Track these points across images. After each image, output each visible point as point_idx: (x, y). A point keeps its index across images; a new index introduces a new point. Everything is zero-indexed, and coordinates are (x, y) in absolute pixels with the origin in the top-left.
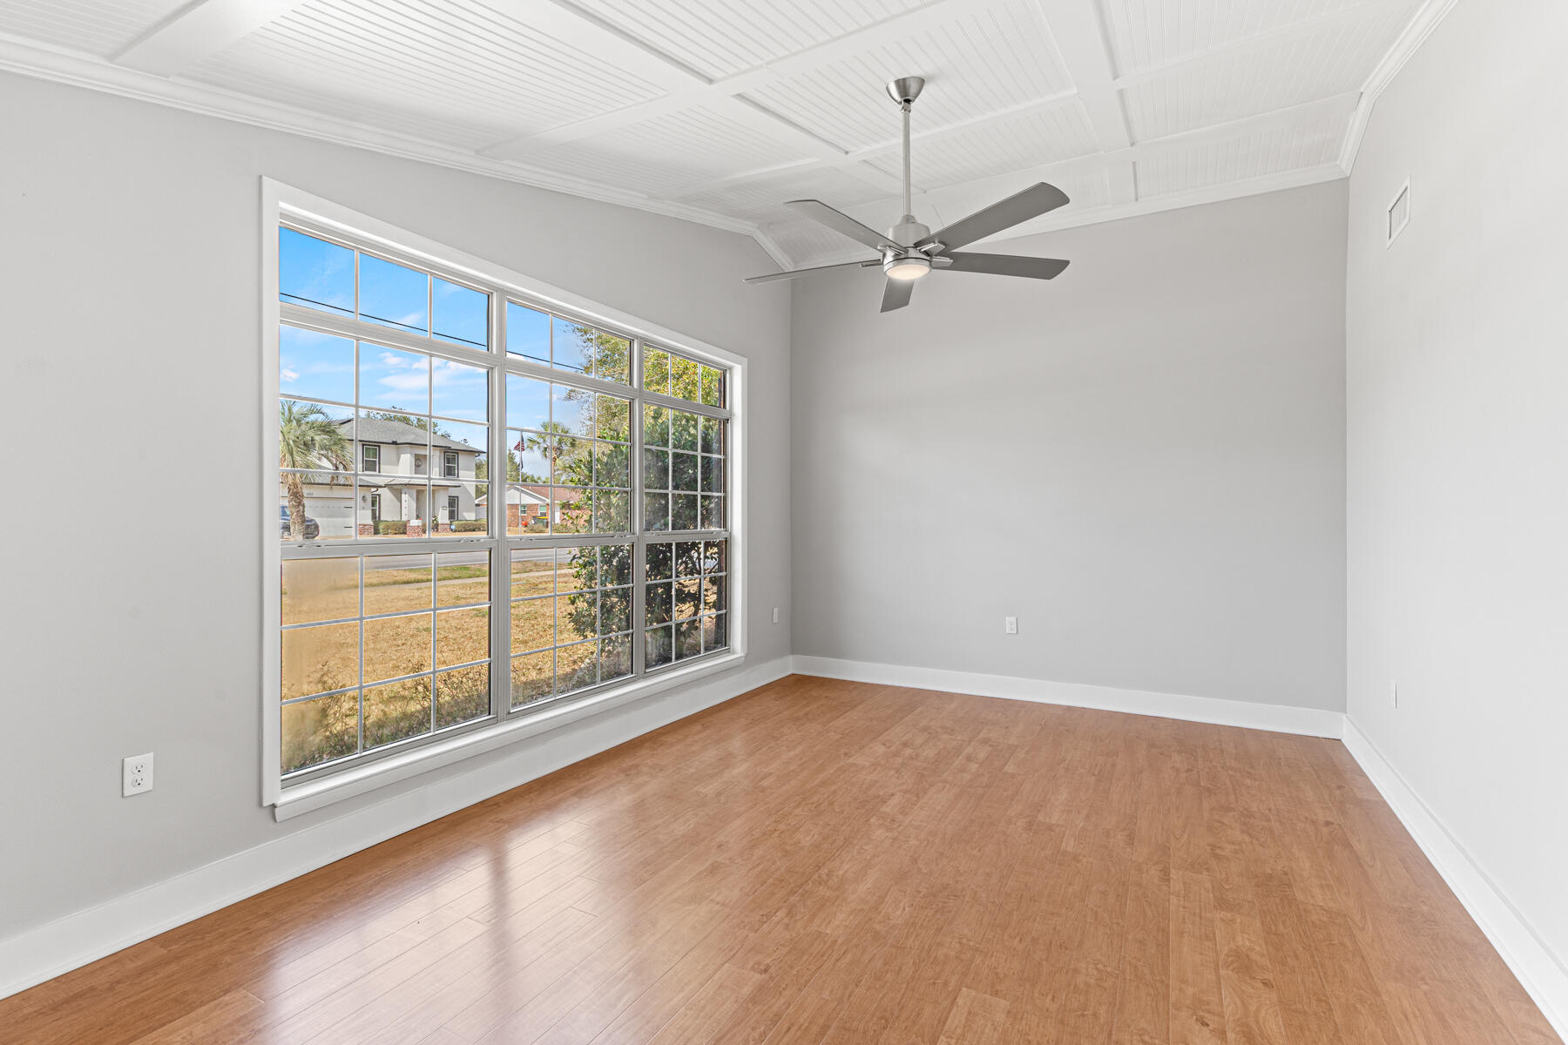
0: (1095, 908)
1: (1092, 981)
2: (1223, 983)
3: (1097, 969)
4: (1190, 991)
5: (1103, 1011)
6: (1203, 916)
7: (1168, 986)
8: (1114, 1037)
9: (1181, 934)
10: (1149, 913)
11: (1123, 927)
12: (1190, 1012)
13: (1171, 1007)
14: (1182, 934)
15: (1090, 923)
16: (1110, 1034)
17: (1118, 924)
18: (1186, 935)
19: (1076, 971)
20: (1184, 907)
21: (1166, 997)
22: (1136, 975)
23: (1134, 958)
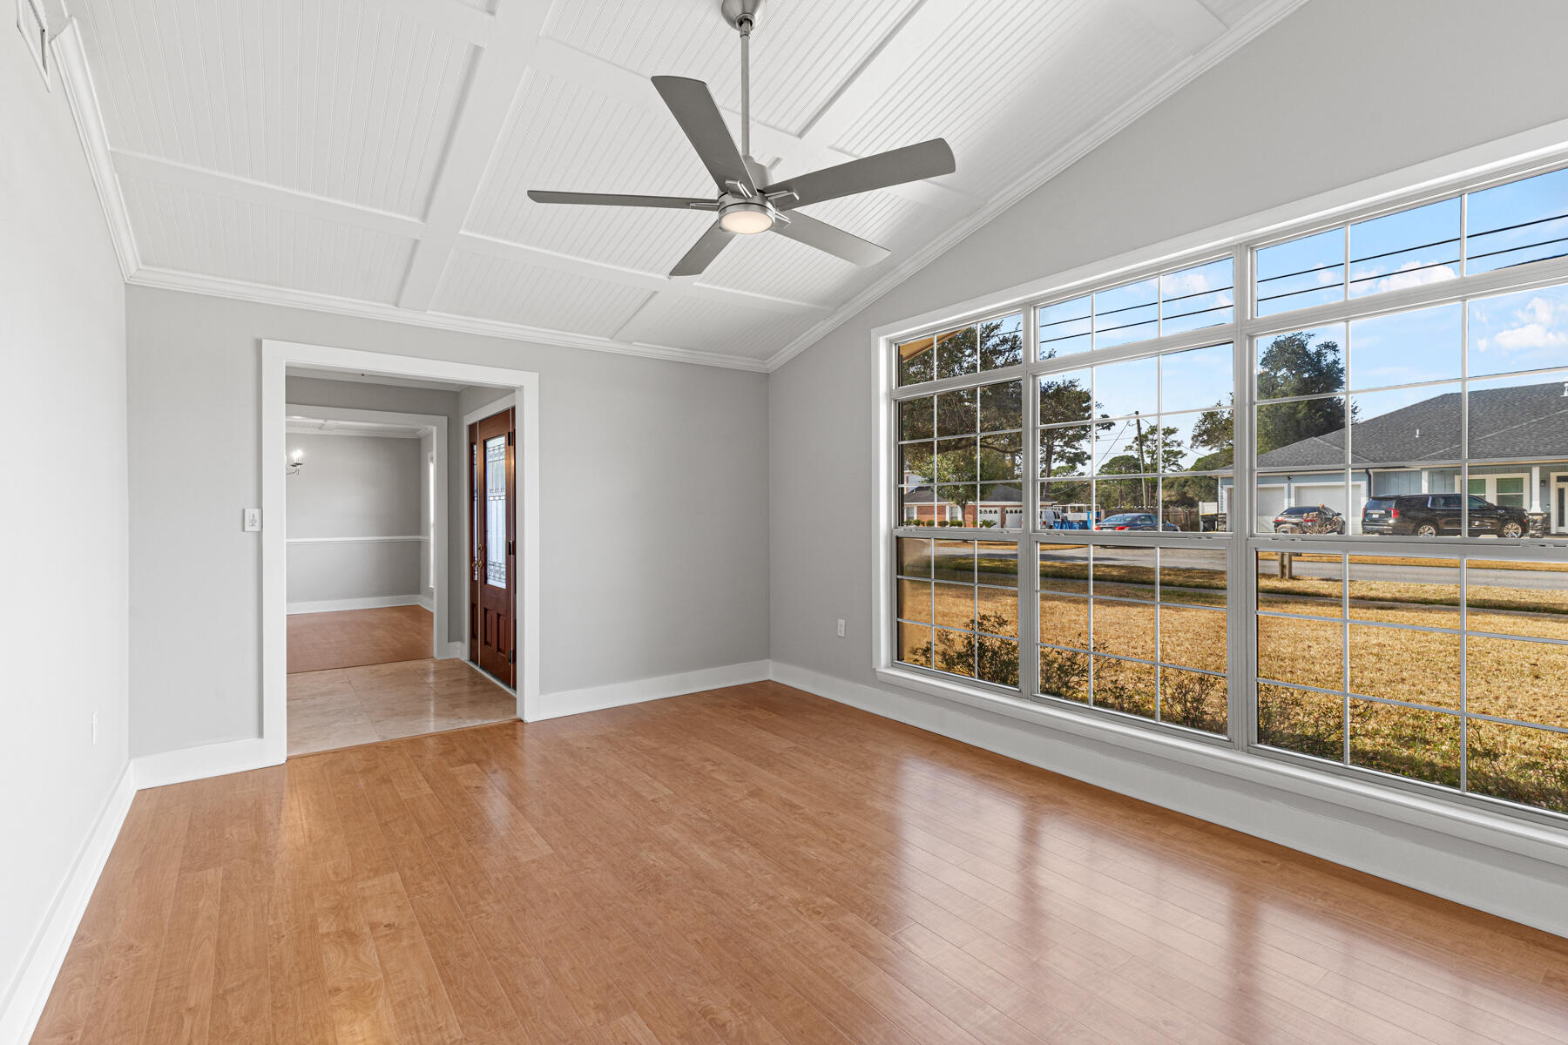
0: (527, 959)
1: (482, 903)
2: (378, 966)
3: (427, 892)
4: (405, 942)
5: (462, 891)
6: (414, 1032)
7: (424, 934)
8: (446, 883)
9: (432, 991)
10: (474, 993)
11: (489, 959)
12: (401, 927)
13: (417, 921)
14: (430, 992)
15: (519, 943)
16: (449, 883)
17: (495, 959)
18: (426, 992)
19: (499, 902)
20: (440, 1029)
21: (423, 926)
22: (453, 926)
23: (462, 938)
